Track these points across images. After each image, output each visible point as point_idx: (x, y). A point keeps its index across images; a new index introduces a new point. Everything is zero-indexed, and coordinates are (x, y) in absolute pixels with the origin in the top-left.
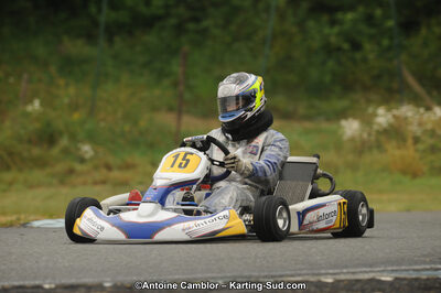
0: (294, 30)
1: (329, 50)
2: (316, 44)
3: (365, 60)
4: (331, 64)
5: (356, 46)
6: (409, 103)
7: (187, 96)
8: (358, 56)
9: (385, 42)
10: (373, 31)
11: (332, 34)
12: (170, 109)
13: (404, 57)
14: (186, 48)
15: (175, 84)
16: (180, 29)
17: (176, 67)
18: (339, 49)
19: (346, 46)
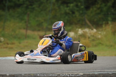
0: (57, 8)
1: (66, 14)
2: (63, 12)
3: (76, 16)
4: (67, 17)
5: (73, 13)
6: (87, 28)
7: (29, 25)
8: (74, 15)
9: (81, 12)
10: (78, 9)
11: (67, 10)
12: (24, 29)
13: (86, 16)
14: (29, 12)
15: (26, 22)
16: (27, 8)
17: (26, 18)
18: (69, 13)
19: (71, 13)
